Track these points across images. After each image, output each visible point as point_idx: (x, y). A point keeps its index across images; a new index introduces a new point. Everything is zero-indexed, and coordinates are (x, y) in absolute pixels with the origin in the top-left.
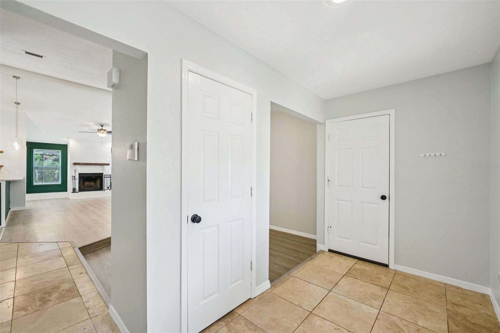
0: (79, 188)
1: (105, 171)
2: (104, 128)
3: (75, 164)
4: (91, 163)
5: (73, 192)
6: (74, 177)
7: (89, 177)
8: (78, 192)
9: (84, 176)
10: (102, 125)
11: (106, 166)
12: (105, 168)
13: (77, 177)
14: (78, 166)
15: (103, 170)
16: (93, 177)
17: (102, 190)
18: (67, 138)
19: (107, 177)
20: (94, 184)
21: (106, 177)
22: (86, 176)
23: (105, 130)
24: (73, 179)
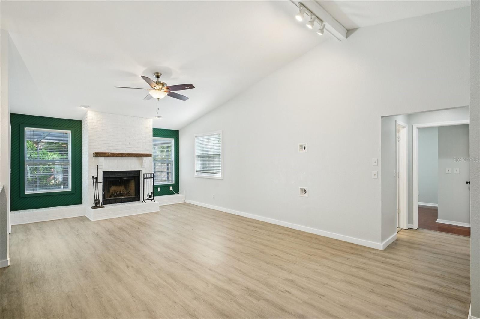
0: (103, 198)
1: (143, 167)
2: (161, 80)
3: (97, 155)
4: (124, 154)
5: (93, 208)
6: (96, 178)
7: (119, 177)
8: (102, 207)
9: (111, 176)
10: (157, 73)
11: (145, 159)
12: (144, 161)
13: (101, 179)
14: (102, 159)
15: (142, 165)
16: (124, 178)
17: (139, 200)
18: (85, 106)
19: (148, 178)
20: (125, 190)
21: (146, 178)
22: (113, 176)
23: (163, 85)
24: (93, 183)
